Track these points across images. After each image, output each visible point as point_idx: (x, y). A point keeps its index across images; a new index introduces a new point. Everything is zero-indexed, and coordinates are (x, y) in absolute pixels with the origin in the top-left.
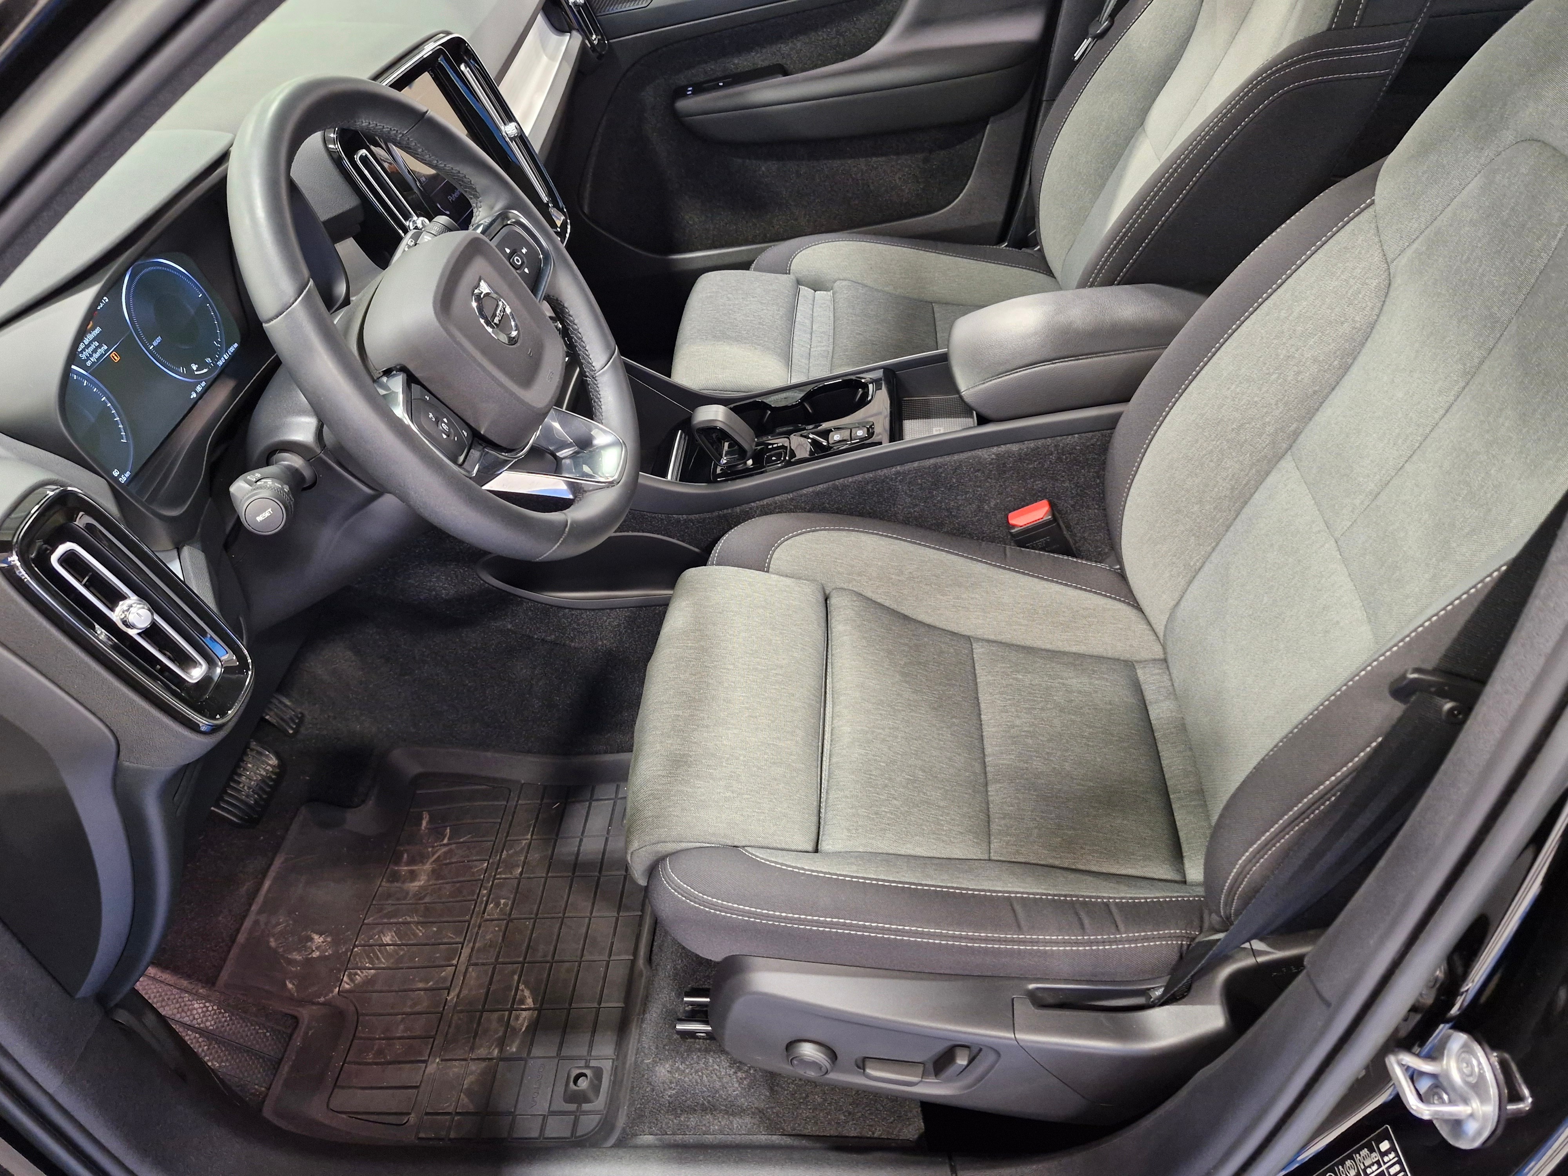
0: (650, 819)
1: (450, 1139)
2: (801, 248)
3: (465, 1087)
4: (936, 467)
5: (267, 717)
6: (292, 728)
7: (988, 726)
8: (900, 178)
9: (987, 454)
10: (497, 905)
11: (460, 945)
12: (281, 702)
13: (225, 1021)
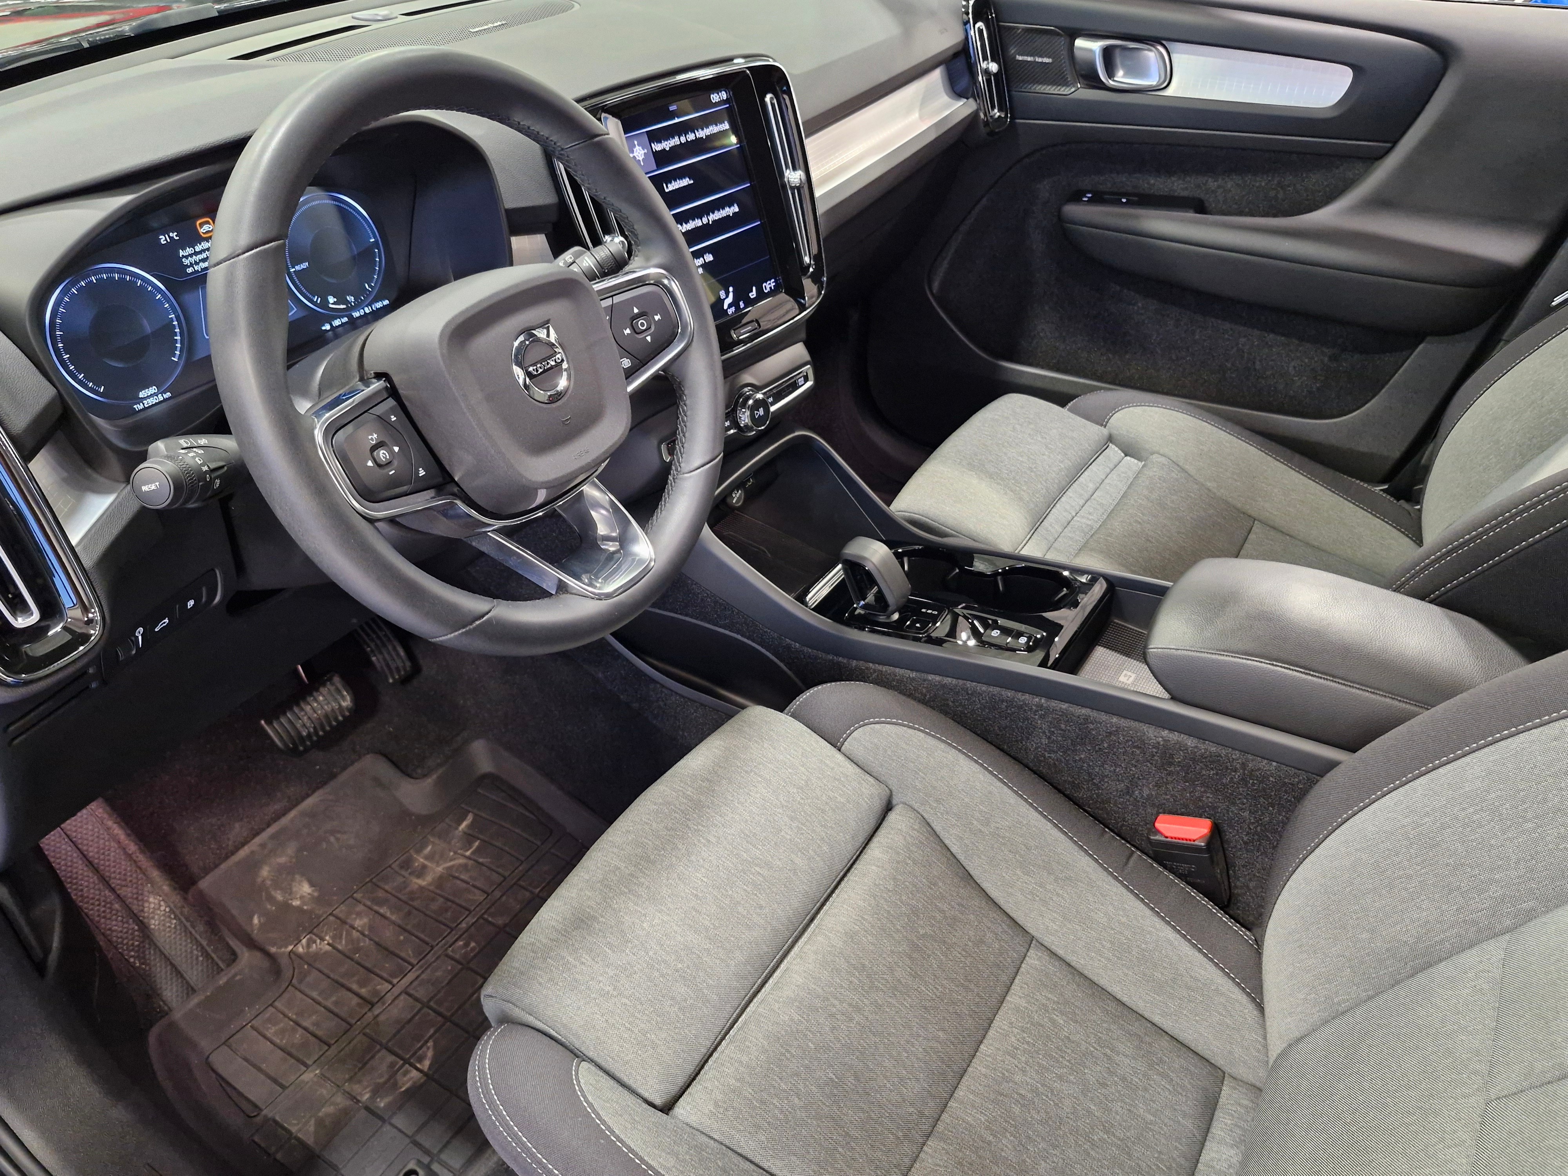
0: (514, 971)
1: (275, 1159)
2: (1128, 404)
3: (320, 1114)
4: (1087, 719)
5: (374, 659)
6: (393, 678)
7: (981, 1062)
8: (1295, 367)
9: (1153, 734)
10: (466, 945)
11: (410, 967)
12: (395, 649)
13: (169, 927)
